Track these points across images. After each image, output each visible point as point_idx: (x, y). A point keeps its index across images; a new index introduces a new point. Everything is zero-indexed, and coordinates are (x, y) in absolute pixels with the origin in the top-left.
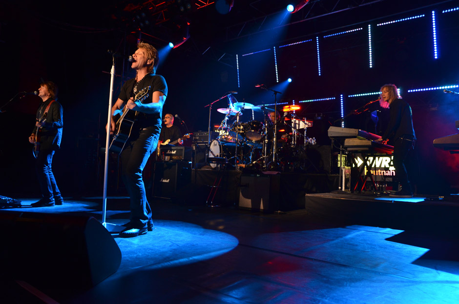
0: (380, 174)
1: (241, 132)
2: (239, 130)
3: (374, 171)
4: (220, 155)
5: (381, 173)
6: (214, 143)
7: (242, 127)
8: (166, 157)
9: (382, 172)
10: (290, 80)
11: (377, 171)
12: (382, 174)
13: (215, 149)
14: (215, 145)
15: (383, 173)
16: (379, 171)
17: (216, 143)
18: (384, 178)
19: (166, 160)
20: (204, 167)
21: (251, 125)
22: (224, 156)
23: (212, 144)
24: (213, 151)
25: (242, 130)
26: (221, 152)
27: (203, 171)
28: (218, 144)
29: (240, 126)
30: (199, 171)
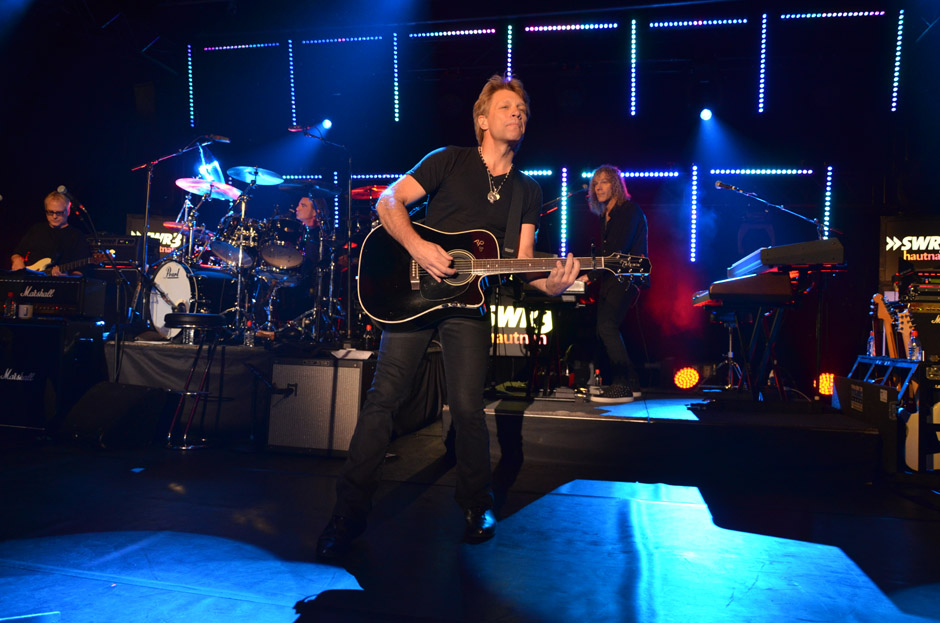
0: (516, 342)
1: (252, 244)
2: (247, 238)
3: (505, 336)
4: (192, 304)
5: (519, 339)
7: (253, 233)
8: (23, 308)
9: (521, 337)
10: (327, 124)
11: (511, 336)
12: (521, 342)
14: (173, 276)
15: (524, 339)
16: (516, 335)
18: (524, 351)
19: (22, 315)
22: (201, 306)
23: (162, 272)
24: (166, 292)
25: (254, 240)
26: (193, 297)
27: (141, 348)
28: (183, 273)
29: (249, 230)
30: (128, 346)
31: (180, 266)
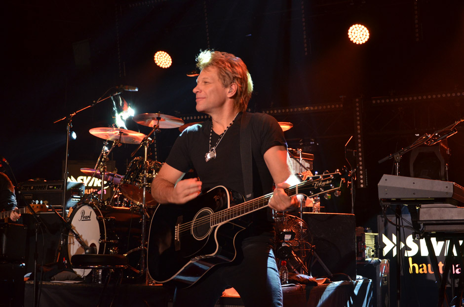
4: (101, 245)
6: (83, 213)
13: (86, 228)
14: (86, 218)
17: (87, 214)
20: (59, 275)
22: (110, 246)
23: (78, 216)
24: (80, 234)
27: (56, 287)
28: (94, 215)
29: (152, 172)
30: (46, 286)
31: (91, 210)
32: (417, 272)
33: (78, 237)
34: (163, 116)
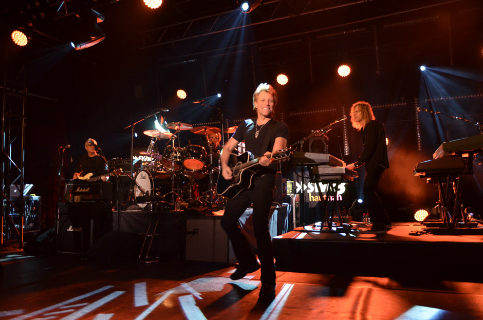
1: (178, 160)
2: (176, 157)
4: (152, 191)
6: (142, 175)
7: (179, 155)
8: (76, 197)
10: (219, 96)
13: (143, 183)
14: (144, 178)
17: (144, 176)
19: (75, 201)
20: (130, 207)
21: (190, 152)
22: (156, 191)
23: (139, 176)
25: (179, 158)
26: (152, 187)
27: (129, 214)
28: (147, 176)
29: (177, 153)
30: (123, 213)
31: (146, 173)
32: (313, 200)
33: (139, 187)
34: (181, 124)
